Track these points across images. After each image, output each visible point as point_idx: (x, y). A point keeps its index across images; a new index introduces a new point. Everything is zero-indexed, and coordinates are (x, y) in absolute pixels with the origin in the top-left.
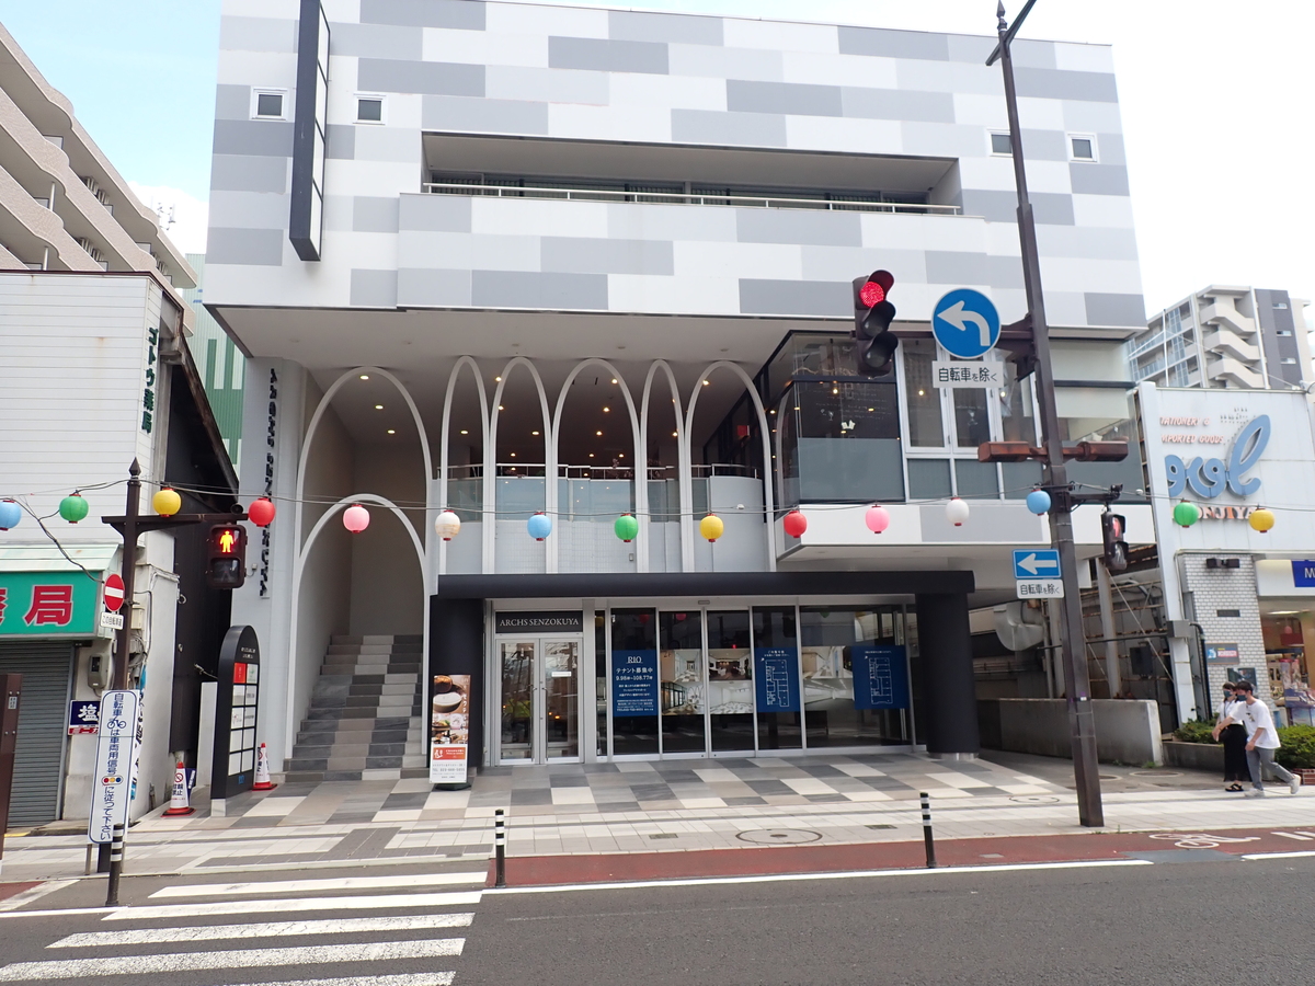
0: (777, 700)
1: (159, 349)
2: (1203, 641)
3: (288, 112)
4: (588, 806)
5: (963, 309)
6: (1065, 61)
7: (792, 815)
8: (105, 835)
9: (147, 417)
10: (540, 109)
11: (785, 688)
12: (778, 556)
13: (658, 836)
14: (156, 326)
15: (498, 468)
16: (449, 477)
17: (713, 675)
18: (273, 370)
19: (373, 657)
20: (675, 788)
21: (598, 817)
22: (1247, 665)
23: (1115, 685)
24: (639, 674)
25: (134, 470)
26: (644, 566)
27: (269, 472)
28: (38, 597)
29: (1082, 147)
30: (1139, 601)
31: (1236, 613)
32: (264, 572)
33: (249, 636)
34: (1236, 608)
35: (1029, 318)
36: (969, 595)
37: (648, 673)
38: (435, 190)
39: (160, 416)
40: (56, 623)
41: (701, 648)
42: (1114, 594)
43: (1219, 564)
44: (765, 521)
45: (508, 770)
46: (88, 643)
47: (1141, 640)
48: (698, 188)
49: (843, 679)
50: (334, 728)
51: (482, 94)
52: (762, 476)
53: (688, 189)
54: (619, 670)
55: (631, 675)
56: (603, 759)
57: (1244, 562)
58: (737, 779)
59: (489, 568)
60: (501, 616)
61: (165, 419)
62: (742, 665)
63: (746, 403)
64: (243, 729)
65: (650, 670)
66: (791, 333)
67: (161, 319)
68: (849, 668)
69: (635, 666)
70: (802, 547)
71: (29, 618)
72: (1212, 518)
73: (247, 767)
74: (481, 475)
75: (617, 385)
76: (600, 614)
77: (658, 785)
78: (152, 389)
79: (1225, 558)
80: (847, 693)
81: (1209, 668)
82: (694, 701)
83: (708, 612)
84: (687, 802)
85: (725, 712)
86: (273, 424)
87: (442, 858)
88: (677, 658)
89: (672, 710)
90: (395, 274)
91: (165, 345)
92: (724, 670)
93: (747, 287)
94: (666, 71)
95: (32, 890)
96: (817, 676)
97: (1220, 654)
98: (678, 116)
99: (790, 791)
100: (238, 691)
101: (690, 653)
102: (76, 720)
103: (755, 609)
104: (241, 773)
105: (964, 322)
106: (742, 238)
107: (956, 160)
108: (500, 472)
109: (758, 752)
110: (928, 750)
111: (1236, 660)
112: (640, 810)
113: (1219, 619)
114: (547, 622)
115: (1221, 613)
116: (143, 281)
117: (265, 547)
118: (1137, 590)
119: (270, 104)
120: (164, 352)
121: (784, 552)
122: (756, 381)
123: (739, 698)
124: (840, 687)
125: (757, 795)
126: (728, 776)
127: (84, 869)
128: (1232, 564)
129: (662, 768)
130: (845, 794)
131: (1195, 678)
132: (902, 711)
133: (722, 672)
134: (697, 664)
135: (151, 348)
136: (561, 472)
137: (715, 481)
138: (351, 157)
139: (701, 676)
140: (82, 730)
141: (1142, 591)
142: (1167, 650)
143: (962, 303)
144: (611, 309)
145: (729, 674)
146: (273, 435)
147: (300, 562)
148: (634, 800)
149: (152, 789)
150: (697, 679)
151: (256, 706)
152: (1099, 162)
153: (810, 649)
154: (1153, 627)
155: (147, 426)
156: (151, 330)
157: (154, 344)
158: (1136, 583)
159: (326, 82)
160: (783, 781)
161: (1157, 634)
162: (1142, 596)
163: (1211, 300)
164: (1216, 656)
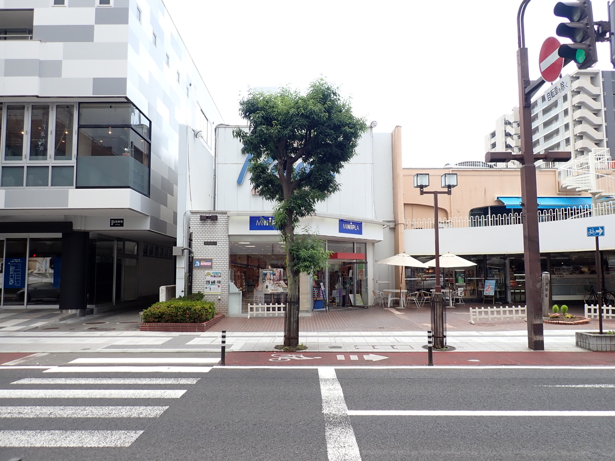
2: (192, 257)
11: (19, 277)
31: (215, 243)
34: (215, 241)
43: (207, 218)
49: (49, 273)
57: (220, 217)
62: (0, 265)
68: (52, 268)
79: (208, 215)
80: (50, 280)
81: (194, 271)
96: (36, 271)
97: (202, 264)
103: (9, 239)
107: (32, 10)
113: (204, 246)
115: (206, 243)
124: (47, 277)
128: (214, 219)
152: (113, 7)
153: (33, 259)
163: (578, 78)
164: (199, 265)
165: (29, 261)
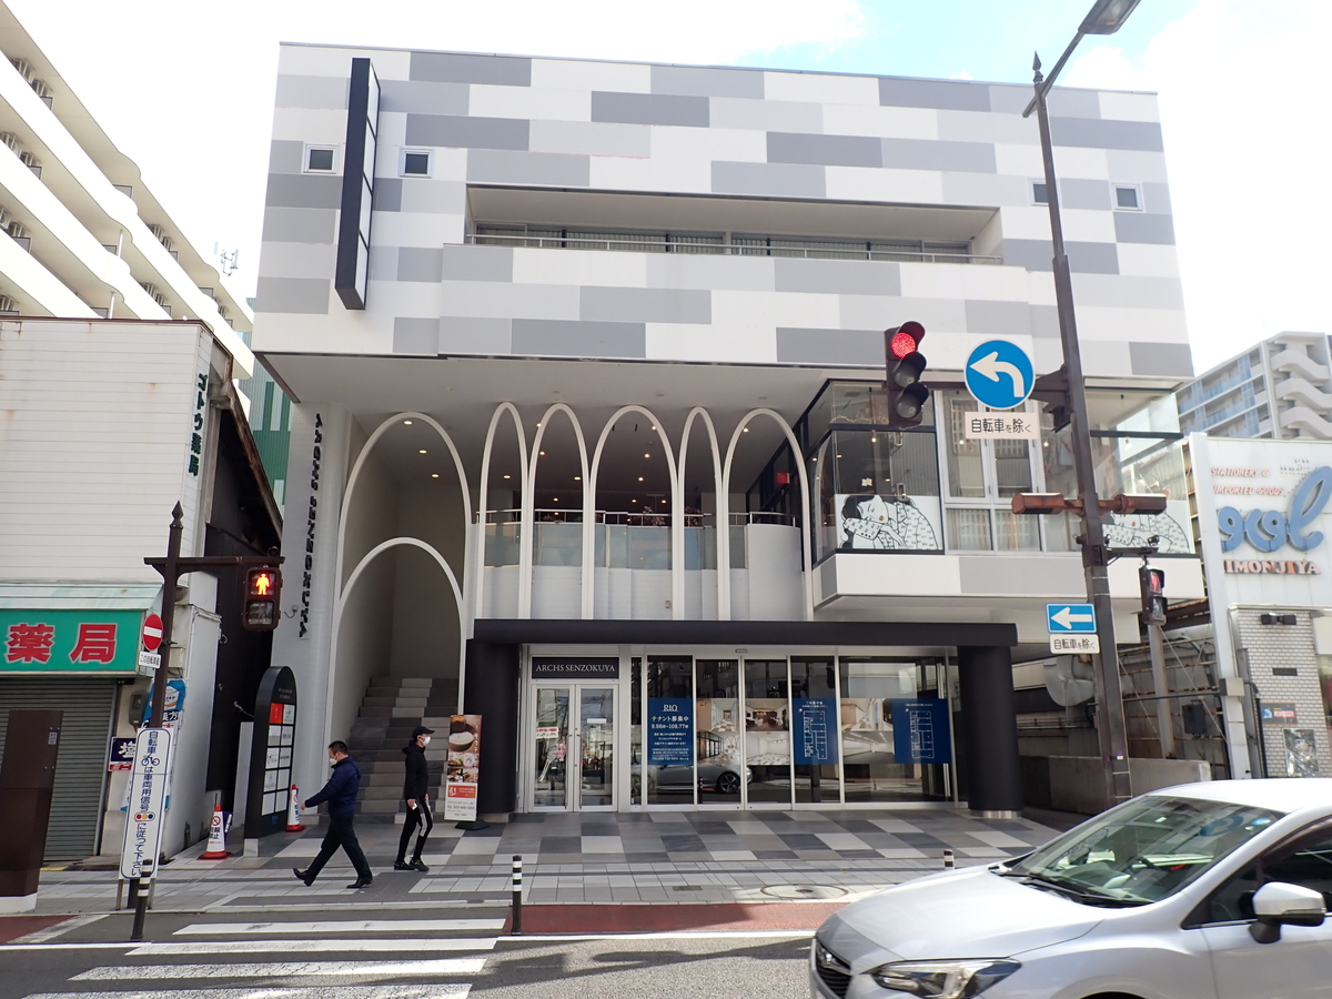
0: (815, 752)
1: (208, 395)
2: (1258, 700)
3: (338, 167)
4: (616, 855)
5: (997, 360)
6: (1109, 111)
7: (821, 871)
8: (136, 871)
9: (194, 461)
10: (582, 163)
11: (823, 740)
12: (817, 603)
13: (682, 888)
14: (206, 372)
15: (536, 514)
16: (488, 522)
17: (750, 725)
18: (318, 415)
19: (411, 701)
20: (706, 840)
21: (624, 867)
22: (1305, 727)
23: (1167, 743)
24: (674, 723)
25: (177, 513)
26: (679, 613)
27: (313, 515)
28: (83, 635)
29: (1127, 196)
30: (1192, 657)
31: (1293, 672)
32: (304, 613)
33: (286, 677)
34: (1293, 666)
35: (1064, 369)
36: (1012, 648)
37: (684, 722)
38: (479, 241)
39: (208, 459)
40: (100, 661)
41: (738, 697)
42: (1166, 650)
43: (1274, 620)
44: (803, 570)
45: (540, 818)
46: (130, 681)
47: (1193, 698)
48: (738, 238)
49: (883, 732)
50: (370, 771)
51: (526, 148)
52: (800, 524)
53: (728, 238)
54: (654, 718)
55: (667, 723)
56: (637, 809)
57: (1301, 619)
58: (769, 832)
59: (524, 613)
60: (537, 661)
61: (213, 462)
62: (780, 715)
63: (785, 452)
64: (278, 769)
65: (686, 718)
66: (829, 381)
67: (211, 365)
68: (889, 721)
69: (672, 714)
70: (838, 596)
71: (74, 656)
72: (1271, 571)
73: (281, 807)
74: (519, 520)
75: (656, 431)
76: (636, 662)
77: (690, 836)
78: (200, 433)
79: (1282, 614)
80: (887, 747)
81: (1264, 729)
82: (730, 751)
83: (746, 661)
84: (716, 855)
85: (762, 764)
86: (317, 467)
87: (463, 904)
88: (713, 707)
89: (708, 760)
90: (437, 322)
91: (215, 390)
92: (761, 720)
93: (785, 336)
94: (706, 124)
95: (63, 924)
96: (856, 728)
97: (1276, 714)
98: (718, 168)
99: (824, 847)
100: (274, 731)
101: (727, 703)
102: (116, 757)
103: (794, 659)
104: (275, 813)
105: (997, 373)
106: (781, 287)
107: (997, 209)
108: (537, 517)
109: (794, 806)
110: (970, 807)
111: (1295, 721)
112: (669, 861)
113: (1274, 677)
114: (583, 668)
115: (1277, 672)
116: (195, 328)
117: (306, 589)
118: (1190, 646)
119: (321, 159)
120: (214, 397)
121: (821, 601)
122: (796, 430)
123: (777, 748)
124: (880, 740)
125: (789, 849)
126: (763, 830)
127: (114, 905)
128: (1287, 620)
129: (695, 819)
130: (878, 851)
131: (1249, 737)
132: (946, 766)
133: (759, 722)
134: (734, 714)
135: (200, 393)
136: (599, 519)
137: (754, 530)
138: (398, 209)
139: (738, 726)
140: (121, 767)
141: (1195, 648)
142: (1220, 709)
143: (995, 354)
144: (649, 357)
145: (767, 725)
146: (317, 478)
147: (340, 605)
148: (664, 850)
149: (188, 827)
150: (733, 729)
151: (292, 746)
152: (1144, 212)
153: (849, 701)
154: (1207, 684)
155: (193, 468)
156: (201, 376)
157: (204, 389)
158: (1189, 639)
159: (375, 138)
160: (818, 835)
161: (1210, 691)
162: (1194, 652)
163: (1283, 347)
164: (1270, 716)
165: (842, 705)
